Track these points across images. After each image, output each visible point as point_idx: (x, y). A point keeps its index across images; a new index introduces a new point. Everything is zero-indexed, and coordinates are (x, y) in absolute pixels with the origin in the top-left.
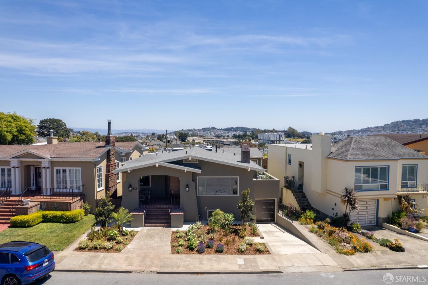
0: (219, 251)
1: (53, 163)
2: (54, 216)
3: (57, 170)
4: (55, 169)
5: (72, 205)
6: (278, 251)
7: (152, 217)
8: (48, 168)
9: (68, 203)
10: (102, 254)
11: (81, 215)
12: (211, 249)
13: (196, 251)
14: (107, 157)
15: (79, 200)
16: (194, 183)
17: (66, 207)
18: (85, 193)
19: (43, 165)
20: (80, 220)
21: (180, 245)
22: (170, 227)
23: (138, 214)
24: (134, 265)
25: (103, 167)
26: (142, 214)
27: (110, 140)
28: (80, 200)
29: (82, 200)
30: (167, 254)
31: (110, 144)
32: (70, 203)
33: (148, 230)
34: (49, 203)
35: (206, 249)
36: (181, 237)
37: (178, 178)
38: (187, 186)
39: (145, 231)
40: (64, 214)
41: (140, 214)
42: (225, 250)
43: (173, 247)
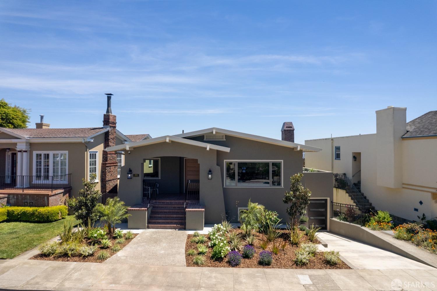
0: (264, 263)
1: (32, 146)
2: (23, 212)
3: (37, 155)
4: (35, 153)
5: (50, 198)
6: (361, 265)
7: (159, 216)
8: (26, 151)
9: (44, 196)
10: (72, 265)
11: (61, 213)
12: (251, 260)
13: (227, 262)
14: (105, 141)
15: (62, 194)
16: (219, 168)
17: (43, 201)
18: (71, 186)
19: (18, 148)
20: (59, 220)
21: (200, 253)
22: (185, 229)
23: (139, 210)
24: (122, 282)
25: (98, 152)
26: (145, 210)
27: (109, 119)
28: (64, 194)
29: (68, 195)
30: (178, 266)
31: (109, 124)
32: (48, 196)
33: (153, 232)
34: (20, 196)
35: (242, 260)
36: (202, 242)
37: (196, 161)
38: (210, 172)
39: (147, 234)
40: (36, 211)
41: (141, 210)
42: (273, 261)
43: (189, 255)
